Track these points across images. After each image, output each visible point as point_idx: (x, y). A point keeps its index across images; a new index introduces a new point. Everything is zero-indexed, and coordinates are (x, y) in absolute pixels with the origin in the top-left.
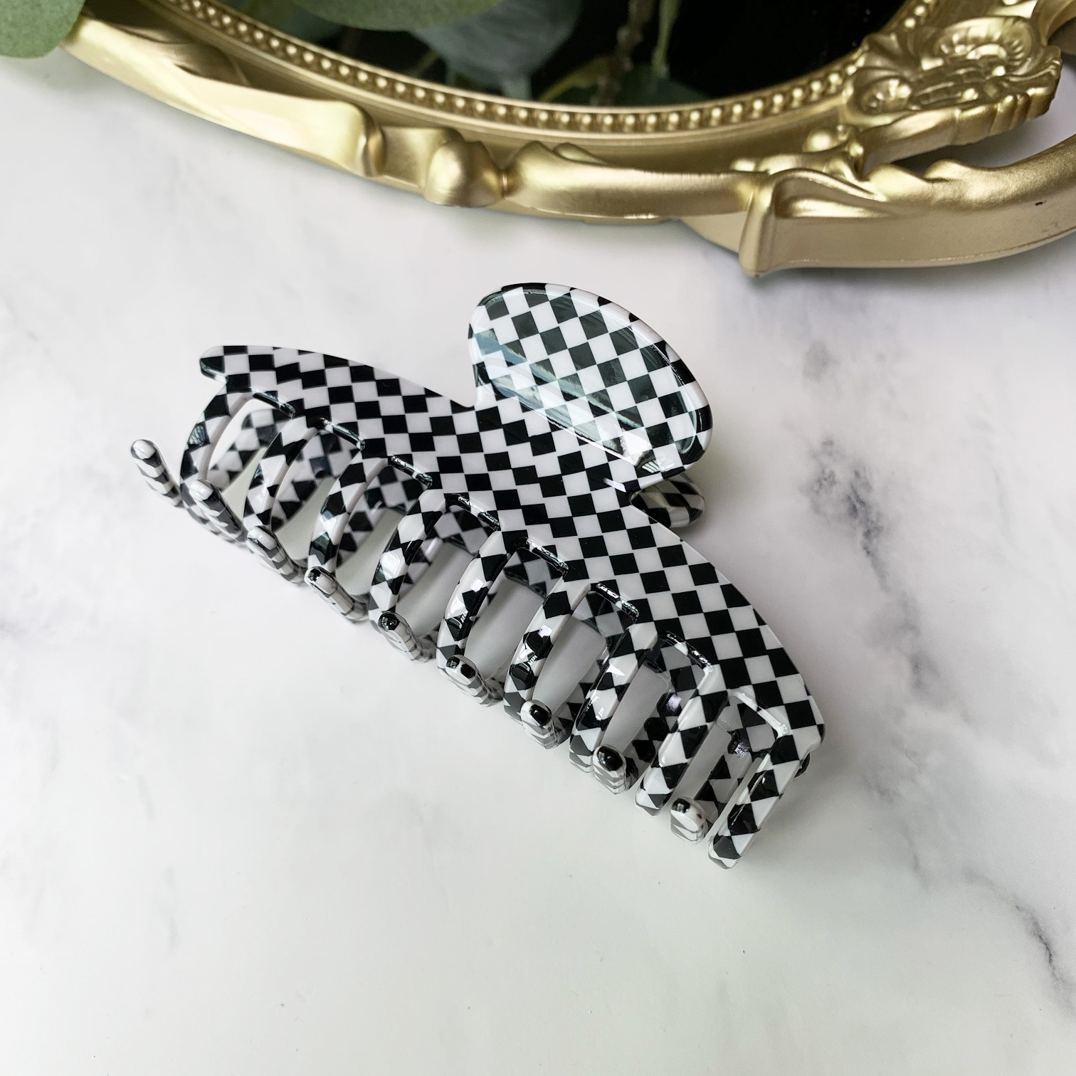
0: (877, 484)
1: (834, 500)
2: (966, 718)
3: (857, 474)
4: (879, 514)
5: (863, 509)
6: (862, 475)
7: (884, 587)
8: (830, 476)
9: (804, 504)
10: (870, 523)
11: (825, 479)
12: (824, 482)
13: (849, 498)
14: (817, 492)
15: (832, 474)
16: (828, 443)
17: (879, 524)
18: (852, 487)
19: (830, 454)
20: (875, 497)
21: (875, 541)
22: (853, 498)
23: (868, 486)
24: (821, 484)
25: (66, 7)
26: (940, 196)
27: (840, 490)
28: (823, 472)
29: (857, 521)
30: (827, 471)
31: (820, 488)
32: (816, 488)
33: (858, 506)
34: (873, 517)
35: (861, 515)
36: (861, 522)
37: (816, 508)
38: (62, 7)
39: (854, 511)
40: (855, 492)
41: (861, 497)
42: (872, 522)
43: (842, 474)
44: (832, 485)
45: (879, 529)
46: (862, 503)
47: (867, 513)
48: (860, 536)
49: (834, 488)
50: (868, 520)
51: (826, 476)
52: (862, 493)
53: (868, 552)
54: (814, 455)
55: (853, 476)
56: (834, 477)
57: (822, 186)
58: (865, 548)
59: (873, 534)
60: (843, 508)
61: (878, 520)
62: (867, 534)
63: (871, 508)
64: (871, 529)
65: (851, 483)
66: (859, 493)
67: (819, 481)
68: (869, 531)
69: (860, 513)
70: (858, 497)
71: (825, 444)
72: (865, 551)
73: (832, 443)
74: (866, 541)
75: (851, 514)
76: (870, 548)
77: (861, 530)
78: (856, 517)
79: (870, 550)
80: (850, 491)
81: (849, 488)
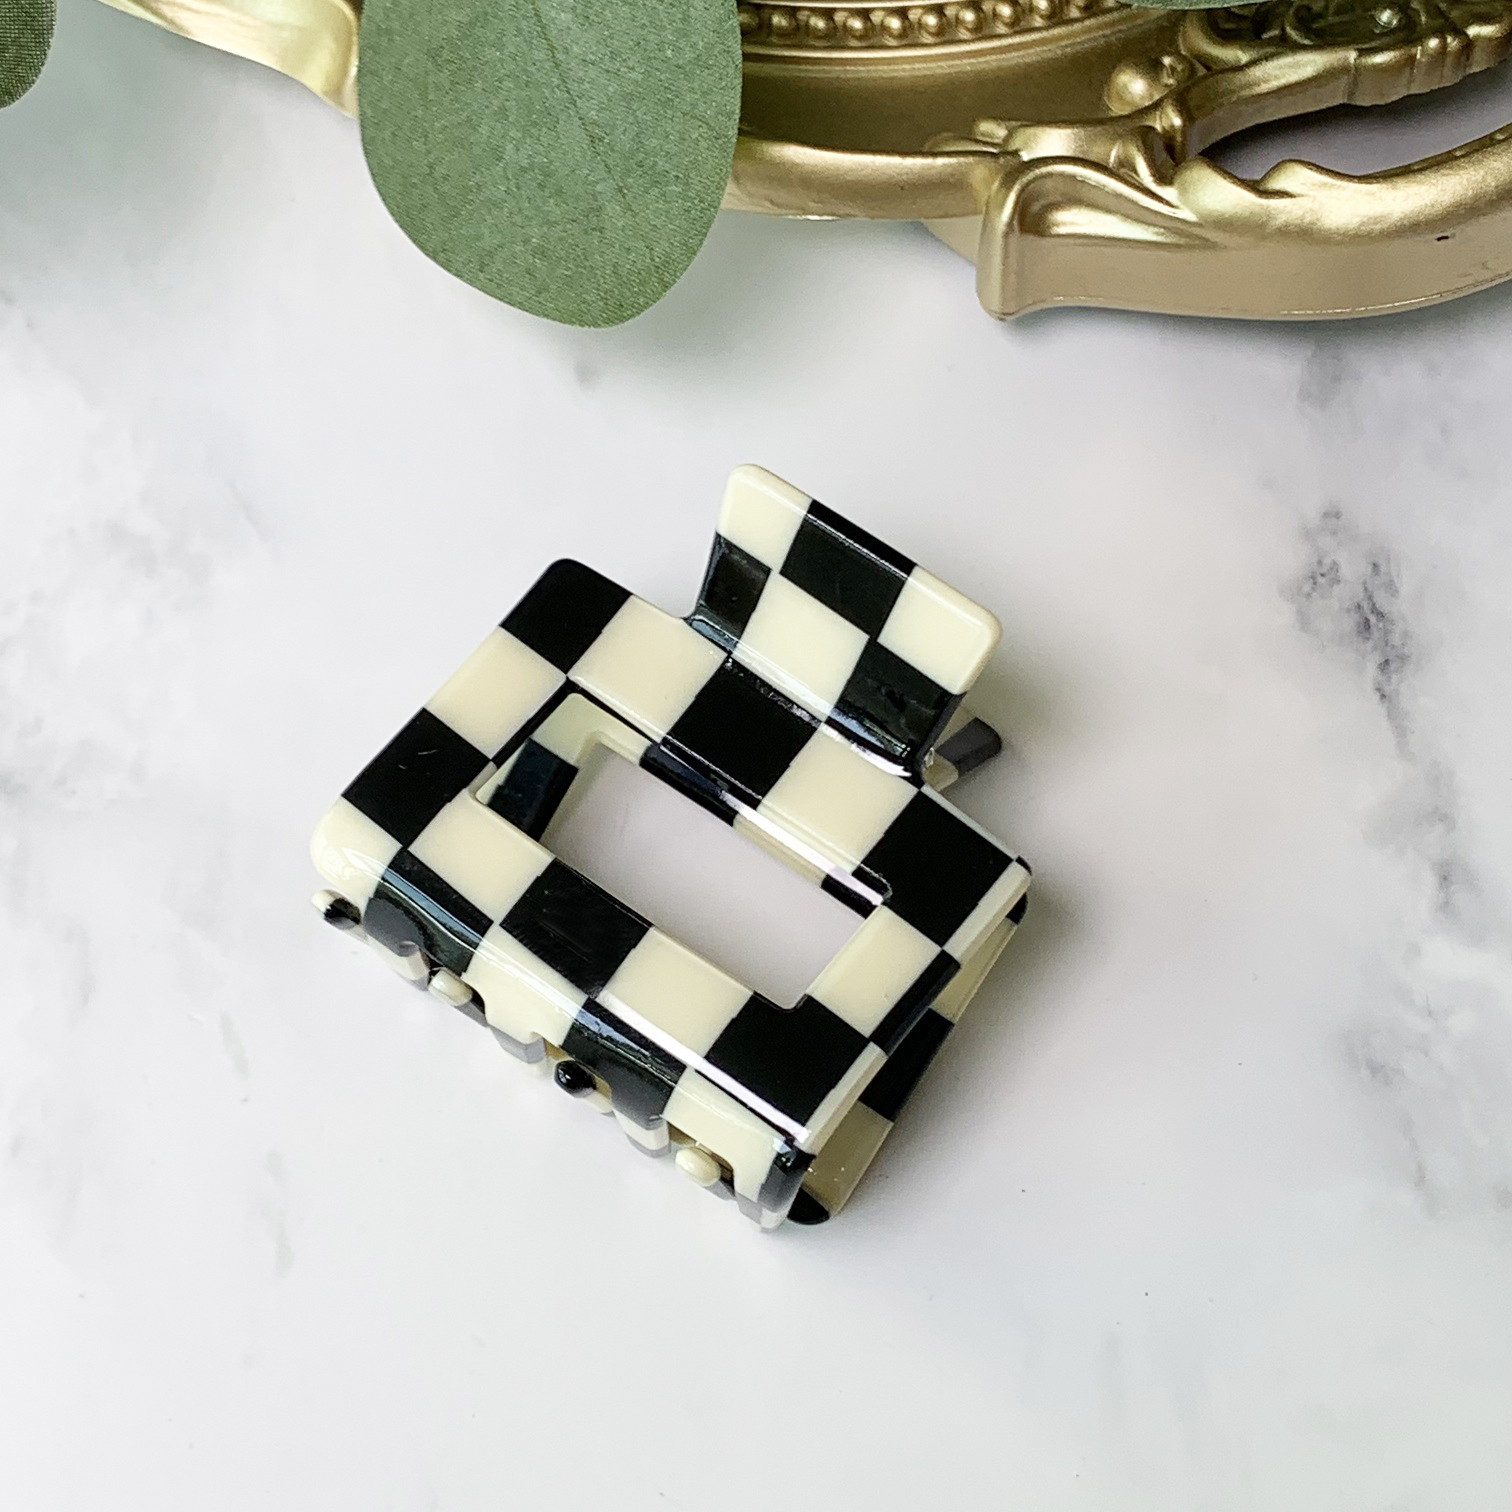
0: (1406, 585)
1: (1333, 610)
4: (1406, 634)
5: (1381, 625)
6: (1383, 569)
7: (1405, 752)
8: (1332, 569)
9: (1284, 614)
10: (1389, 649)
11: (1322, 575)
12: (1321, 580)
13: (1359, 606)
14: (1309, 595)
15: (1335, 566)
16: (1333, 514)
17: (1406, 650)
18: (1366, 589)
19: (1334, 533)
20: (1398, 607)
21: (1395, 678)
22: (1366, 605)
23: (1392, 589)
24: (1315, 583)
27: (1347, 592)
28: (1320, 563)
29: (1370, 645)
30: (1327, 561)
31: (1313, 589)
32: (1307, 588)
33: (1373, 619)
34: (1396, 639)
35: (1376, 634)
36: (1375, 648)
37: (1304, 621)
39: (1365, 628)
40: (1370, 598)
41: (1378, 606)
42: (1393, 647)
43: (1352, 569)
44: (1332, 586)
45: (1403, 659)
46: (1381, 615)
47: (1387, 632)
48: (1371, 669)
49: (1337, 589)
50: (1387, 644)
51: (1324, 570)
52: (1382, 600)
53: (1383, 696)
54: (1308, 534)
55: (1370, 569)
56: (1337, 570)
58: (1378, 690)
59: (1393, 667)
60: (1349, 623)
61: (1404, 645)
62: (1385, 665)
63: (1392, 622)
64: (1390, 658)
65: (1365, 583)
66: (1375, 600)
67: (1313, 578)
68: (1387, 662)
69: (1374, 629)
70: (1374, 604)
71: (1326, 515)
72: (1378, 694)
73: (1338, 515)
74: (1380, 678)
75: (1360, 632)
76: (1387, 689)
77: (1376, 659)
78: (1368, 639)
79: (1386, 693)
80: (1362, 595)
81: (1361, 589)
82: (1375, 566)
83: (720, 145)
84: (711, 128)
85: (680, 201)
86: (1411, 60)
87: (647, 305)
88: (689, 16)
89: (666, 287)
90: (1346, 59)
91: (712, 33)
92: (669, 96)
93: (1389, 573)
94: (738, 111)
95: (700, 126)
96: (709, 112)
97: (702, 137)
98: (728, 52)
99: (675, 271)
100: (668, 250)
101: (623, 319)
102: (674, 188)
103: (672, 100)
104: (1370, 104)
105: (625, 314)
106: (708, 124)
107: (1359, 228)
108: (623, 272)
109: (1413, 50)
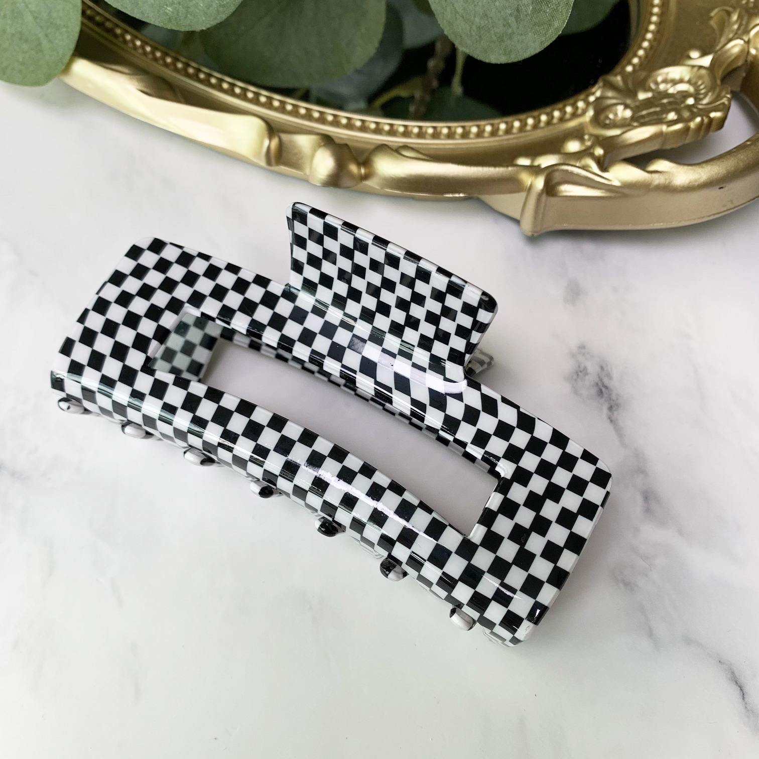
0: (615, 374)
1: (587, 385)
2: (681, 533)
3: (602, 368)
4: (617, 395)
5: (607, 391)
6: (605, 369)
7: (623, 445)
8: (584, 369)
9: (567, 388)
10: (612, 402)
11: (581, 372)
12: (580, 373)
13: (597, 384)
14: (576, 380)
15: (585, 368)
16: (582, 347)
17: (618, 402)
18: (599, 377)
19: (584, 354)
20: (614, 384)
21: (615, 413)
22: (600, 384)
23: (609, 376)
24: (578, 375)
25: (61, 51)
26: (656, 182)
27: (590, 379)
28: (579, 367)
29: (603, 400)
30: (582, 366)
31: (578, 377)
32: (575, 377)
33: (603, 389)
34: (614, 397)
35: (606, 396)
36: (606, 401)
37: (576, 391)
38: (58, 53)
39: (600, 393)
40: (601, 380)
41: (605, 384)
42: (613, 400)
43: (592, 369)
44: (585, 376)
45: (618, 405)
46: (606, 387)
47: (610, 395)
48: (605, 410)
49: (587, 377)
50: (610, 399)
51: (581, 369)
52: (606, 381)
53: (611, 421)
54: (573, 356)
56: (586, 370)
57: (578, 175)
58: (609, 418)
59: (614, 409)
60: (594, 391)
61: (617, 399)
62: (610, 408)
63: (612, 391)
64: (613, 405)
65: (598, 374)
66: (604, 381)
67: (577, 373)
69: (604, 393)
70: (603, 383)
71: (580, 348)
72: (609, 420)
73: (584, 347)
74: (609, 413)
75: (599, 395)
76: (613, 418)
77: (606, 406)
78: (602, 397)
80: (598, 379)
81: (597, 377)
86: (688, 128)
90: (662, 129)
93: (608, 371)
109: (689, 124)
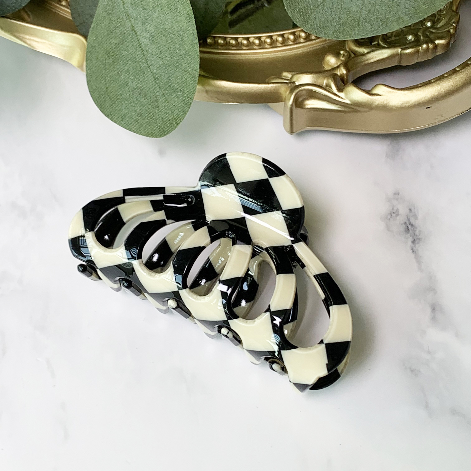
0: (420, 216)
1: (398, 223)
5: (412, 229)
7: (420, 269)
8: (396, 211)
9: (382, 226)
10: (415, 236)
11: (394, 213)
13: (405, 223)
17: (420, 237)
18: (407, 217)
19: (397, 200)
20: (419, 223)
21: (417, 245)
23: (416, 217)
27: (401, 219)
28: (393, 209)
29: (409, 235)
30: (395, 208)
33: (410, 227)
34: (417, 233)
36: (411, 236)
37: (388, 228)
40: (409, 220)
41: (412, 222)
43: (403, 211)
44: (397, 216)
45: (419, 239)
46: (412, 225)
47: (415, 231)
48: (410, 243)
49: (398, 218)
50: (414, 234)
52: (412, 221)
54: (389, 200)
55: (408, 211)
56: (398, 211)
58: (412, 249)
59: (416, 242)
60: (403, 228)
61: (420, 235)
62: (414, 242)
63: (416, 228)
64: (416, 239)
65: (407, 215)
66: (411, 220)
67: (391, 214)
68: (414, 240)
69: (410, 231)
70: (410, 222)
71: (395, 194)
72: (412, 251)
73: (398, 194)
74: (412, 245)
75: (406, 231)
76: (415, 249)
77: (410, 240)
78: (408, 233)
79: (414, 250)
80: (406, 219)
81: (406, 217)
82: (410, 210)
83: (193, 80)
84: (191, 74)
85: (182, 98)
86: (418, 51)
87: (172, 131)
88: (183, 40)
89: (177, 124)
90: (398, 51)
91: (190, 45)
92: (178, 65)
93: (415, 212)
94: (199, 69)
95: (187, 74)
96: (190, 69)
97: (188, 77)
98: (195, 50)
99: (180, 120)
100: (178, 113)
101: (165, 135)
102: (180, 93)
103: (179, 66)
104: (405, 65)
105: (165, 133)
106: (190, 73)
107: (402, 105)
108: (164, 120)
109: (418, 48)
